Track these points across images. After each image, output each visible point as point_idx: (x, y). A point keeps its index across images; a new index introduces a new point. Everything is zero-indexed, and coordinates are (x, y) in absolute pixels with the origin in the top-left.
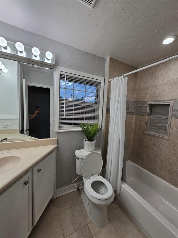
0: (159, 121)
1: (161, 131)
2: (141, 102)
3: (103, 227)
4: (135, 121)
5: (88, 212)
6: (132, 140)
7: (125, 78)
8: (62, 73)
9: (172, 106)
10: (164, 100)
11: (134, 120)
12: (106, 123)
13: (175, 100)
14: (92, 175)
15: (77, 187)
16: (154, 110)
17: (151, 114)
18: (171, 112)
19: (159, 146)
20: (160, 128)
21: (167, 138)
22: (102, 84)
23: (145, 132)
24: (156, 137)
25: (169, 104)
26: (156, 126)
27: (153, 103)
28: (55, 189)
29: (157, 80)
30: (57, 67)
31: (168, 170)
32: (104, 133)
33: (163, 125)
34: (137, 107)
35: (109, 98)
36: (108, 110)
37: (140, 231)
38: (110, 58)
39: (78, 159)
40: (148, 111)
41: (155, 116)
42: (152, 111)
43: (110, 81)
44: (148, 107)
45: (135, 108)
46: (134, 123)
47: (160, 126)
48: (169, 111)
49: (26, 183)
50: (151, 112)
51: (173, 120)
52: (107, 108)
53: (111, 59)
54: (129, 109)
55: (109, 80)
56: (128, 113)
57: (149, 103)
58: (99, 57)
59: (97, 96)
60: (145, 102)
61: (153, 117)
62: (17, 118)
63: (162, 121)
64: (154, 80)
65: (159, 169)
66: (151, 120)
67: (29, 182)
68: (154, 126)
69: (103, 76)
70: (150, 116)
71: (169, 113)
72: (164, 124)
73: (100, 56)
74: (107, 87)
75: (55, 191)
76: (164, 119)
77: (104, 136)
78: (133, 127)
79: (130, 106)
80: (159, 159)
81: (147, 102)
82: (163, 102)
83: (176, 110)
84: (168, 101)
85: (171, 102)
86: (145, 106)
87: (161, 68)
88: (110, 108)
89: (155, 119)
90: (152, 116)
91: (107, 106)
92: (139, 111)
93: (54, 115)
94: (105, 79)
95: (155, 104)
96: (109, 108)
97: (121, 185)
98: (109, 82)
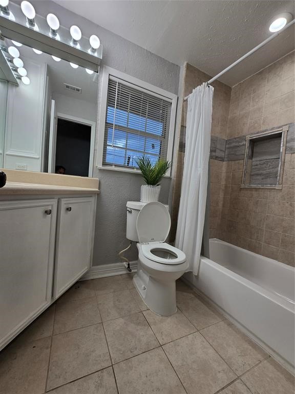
0: (265, 165)
1: (269, 180)
2: (235, 138)
3: (167, 316)
4: (227, 172)
5: (144, 297)
6: (221, 204)
7: (209, 87)
8: (112, 78)
9: (286, 134)
10: (273, 129)
11: (224, 169)
12: (178, 166)
13: (290, 125)
14: (153, 240)
15: (127, 266)
16: (256, 149)
17: (251, 156)
18: (285, 144)
19: (266, 204)
20: (267, 176)
21: (278, 187)
22: (174, 106)
23: (243, 186)
24: (260, 190)
25: (281, 131)
26: (260, 175)
27: (255, 136)
28: (92, 264)
29: (261, 100)
30: (105, 68)
31: (281, 241)
32: (175, 183)
33: (271, 170)
34: (229, 148)
35: (183, 127)
36: (182, 146)
37: (230, 325)
38: (188, 64)
39: (130, 212)
40: (247, 151)
41: (258, 159)
42: (255, 150)
43: (187, 100)
44: (247, 144)
45: (226, 151)
46: (224, 175)
47: (267, 174)
48: (282, 143)
49: (48, 212)
50: (252, 152)
51: (288, 157)
52: (180, 142)
53: (189, 67)
54: (215, 150)
55: (185, 98)
56: (214, 157)
57: (248, 138)
58: (169, 62)
59: (164, 125)
60: (243, 138)
61: (256, 160)
62: (38, 157)
63: (269, 164)
64: (257, 100)
65: (265, 242)
66: (252, 166)
67: (52, 212)
68: (257, 175)
69: (176, 93)
70: (252, 159)
71: (282, 146)
72: (273, 168)
73: (171, 61)
74: (182, 108)
75: (90, 267)
76: (273, 161)
77: (175, 187)
78: (223, 183)
79: (218, 146)
80: (265, 226)
81: (245, 136)
82: (272, 131)
83: (292, 140)
84: (279, 127)
85: (285, 129)
86: (242, 144)
87: (268, 81)
88: (185, 144)
89: (258, 163)
90: (253, 160)
91: (180, 139)
92: (233, 154)
93: (96, 142)
94: (178, 98)
95: (258, 137)
96: (184, 142)
97: (200, 261)
98: (184, 101)
